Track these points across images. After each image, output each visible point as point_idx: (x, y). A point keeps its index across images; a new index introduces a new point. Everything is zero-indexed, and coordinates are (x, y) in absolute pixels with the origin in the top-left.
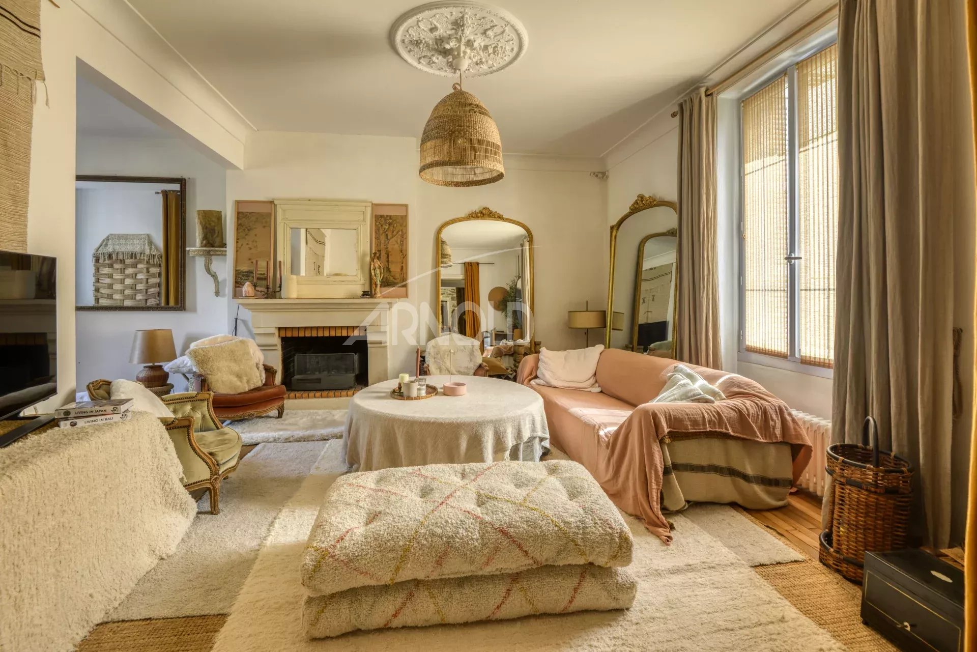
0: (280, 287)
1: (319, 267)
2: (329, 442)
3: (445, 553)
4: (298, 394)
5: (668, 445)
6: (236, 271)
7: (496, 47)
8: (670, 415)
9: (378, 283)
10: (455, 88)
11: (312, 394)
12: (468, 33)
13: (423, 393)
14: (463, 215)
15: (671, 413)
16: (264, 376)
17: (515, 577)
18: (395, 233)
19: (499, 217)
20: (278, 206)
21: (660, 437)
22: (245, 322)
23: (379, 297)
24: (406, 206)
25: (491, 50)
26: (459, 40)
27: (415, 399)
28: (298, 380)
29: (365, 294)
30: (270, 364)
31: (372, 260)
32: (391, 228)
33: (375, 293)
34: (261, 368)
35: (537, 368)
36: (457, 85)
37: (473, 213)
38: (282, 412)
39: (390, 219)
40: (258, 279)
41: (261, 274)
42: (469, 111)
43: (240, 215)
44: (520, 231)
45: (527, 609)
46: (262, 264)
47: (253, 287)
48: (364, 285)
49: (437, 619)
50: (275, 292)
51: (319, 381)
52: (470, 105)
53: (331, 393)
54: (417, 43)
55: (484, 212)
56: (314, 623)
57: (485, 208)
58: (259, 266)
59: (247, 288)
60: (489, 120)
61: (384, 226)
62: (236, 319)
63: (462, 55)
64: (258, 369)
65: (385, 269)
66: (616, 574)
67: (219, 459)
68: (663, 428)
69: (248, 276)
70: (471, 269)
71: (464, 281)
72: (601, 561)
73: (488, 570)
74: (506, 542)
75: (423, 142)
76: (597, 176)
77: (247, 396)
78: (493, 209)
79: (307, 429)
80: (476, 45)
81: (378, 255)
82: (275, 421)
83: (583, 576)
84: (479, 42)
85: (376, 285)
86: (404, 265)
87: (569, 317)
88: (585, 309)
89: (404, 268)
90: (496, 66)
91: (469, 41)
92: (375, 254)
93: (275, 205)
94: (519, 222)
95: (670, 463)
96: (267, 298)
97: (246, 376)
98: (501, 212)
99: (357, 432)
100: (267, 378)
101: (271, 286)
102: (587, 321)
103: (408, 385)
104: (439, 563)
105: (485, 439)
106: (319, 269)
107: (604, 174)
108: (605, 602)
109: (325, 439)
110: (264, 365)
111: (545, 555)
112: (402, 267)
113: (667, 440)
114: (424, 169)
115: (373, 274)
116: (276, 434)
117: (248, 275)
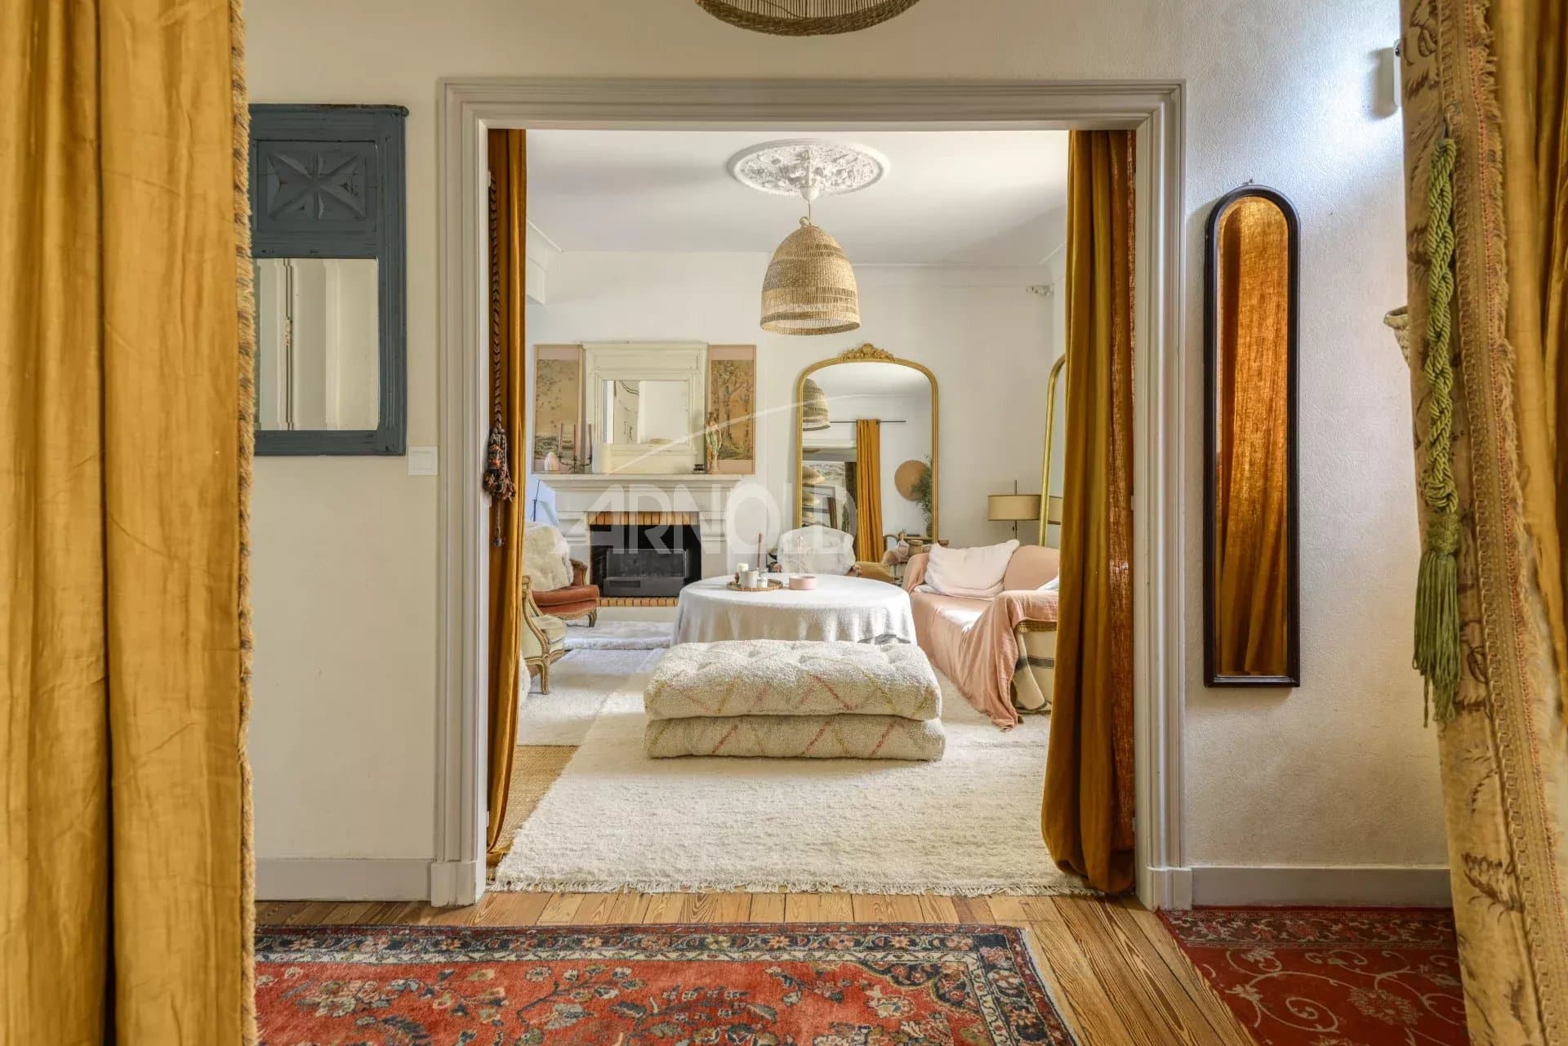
0: (590, 458)
1: (631, 428)
2: (654, 651)
3: (765, 690)
4: (613, 600)
5: (1024, 634)
6: (536, 437)
7: (851, 171)
8: (1028, 603)
9: (716, 453)
10: (802, 222)
11: (629, 601)
12: (815, 163)
13: (765, 585)
14: (834, 355)
15: (1031, 600)
16: (572, 574)
17: (830, 719)
18: (737, 385)
19: (887, 357)
20: (587, 352)
21: (1014, 625)
22: (545, 505)
23: (716, 473)
24: (753, 347)
25: (845, 175)
26: (807, 169)
27: (755, 590)
28: (611, 582)
29: (699, 468)
30: (577, 559)
31: (708, 422)
32: (733, 378)
33: (711, 467)
34: (569, 563)
35: (925, 570)
36: (805, 220)
37: (849, 352)
38: (595, 619)
39: (732, 365)
40: (564, 448)
41: (566, 442)
42: (814, 255)
43: (541, 364)
44: (918, 376)
45: (838, 750)
46: (569, 428)
47: (558, 460)
48: (696, 455)
49: (757, 751)
50: (584, 465)
51: (637, 584)
52: (818, 247)
53: (654, 601)
54: (760, 172)
55: (865, 350)
56: (655, 742)
57: (865, 345)
58: (565, 431)
59: (550, 460)
60: (840, 262)
61: (724, 376)
62: (535, 502)
63: (810, 183)
64: (564, 564)
65: (725, 434)
66: (924, 727)
67: (550, 637)
68: (1018, 615)
69: (550, 444)
70: (867, 430)
71: (855, 451)
72: (907, 712)
73: (803, 710)
74: (818, 686)
75: (765, 289)
76: (1037, 292)
77: (556, 594)
78: (878, 345)
79: (628, 637)
80: (826, 172)
81: (715, 415)
82: (587, 630)
83: (892, 726)
84: (830, 169)
85: (712, 456)
86: (750, 429)
87: (990, 504)
88: (1013, 493)
89: (750, 432)
90: (855, 186)
91: (818, 169)
92: (711, 414)
93: (584, 350)
94: (915, 364)
95: (1025, 654)
96: (574, 473)
97: (552, 572)
98: (889, 350)
99: (688, 622)
100: (575, 576)
101: (579, 458)
102: (1017, 509)
103: (747, 574)
104: (760, 699)
105: (827, 628)
106: (630, 432)
107: (1046, 288)
108: (912, 751)
109: (649, 648)
110: (572, 561)
111: (854, 700)
112: (747, 431)
113: (1023, 629)
114: (765, 322)
115: (709, 441)
116: (592, 641)
117: (550, 442)
